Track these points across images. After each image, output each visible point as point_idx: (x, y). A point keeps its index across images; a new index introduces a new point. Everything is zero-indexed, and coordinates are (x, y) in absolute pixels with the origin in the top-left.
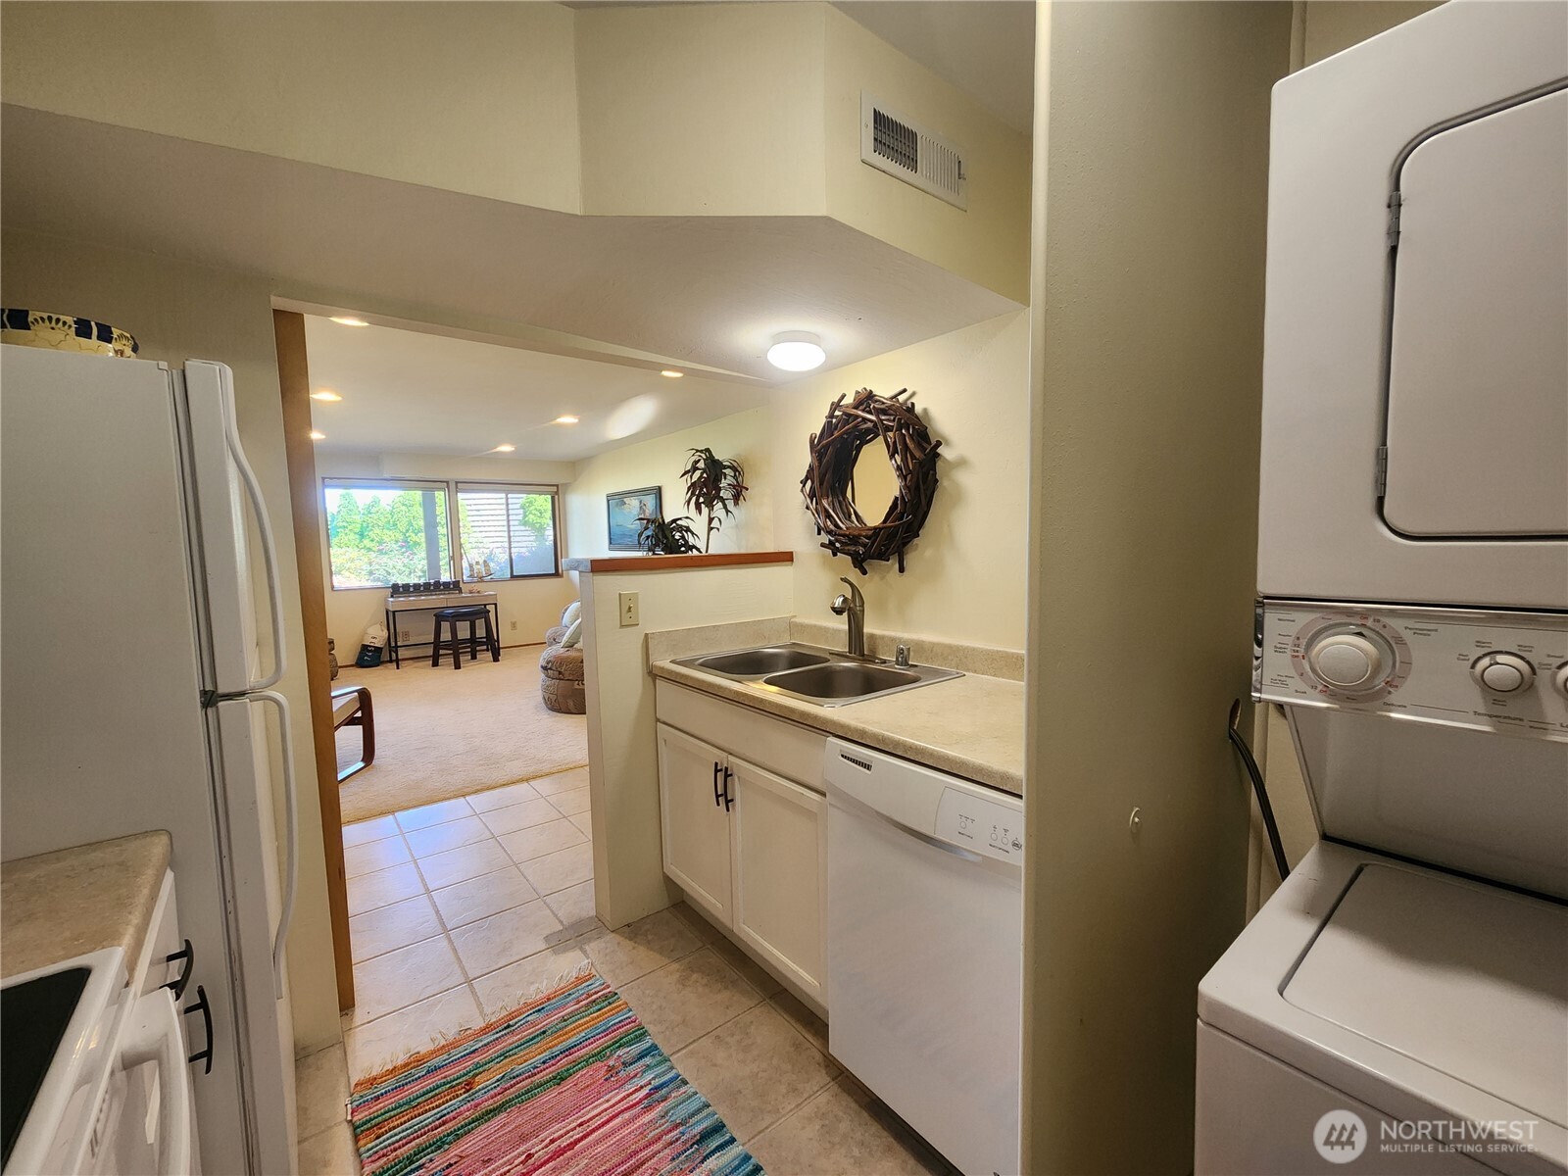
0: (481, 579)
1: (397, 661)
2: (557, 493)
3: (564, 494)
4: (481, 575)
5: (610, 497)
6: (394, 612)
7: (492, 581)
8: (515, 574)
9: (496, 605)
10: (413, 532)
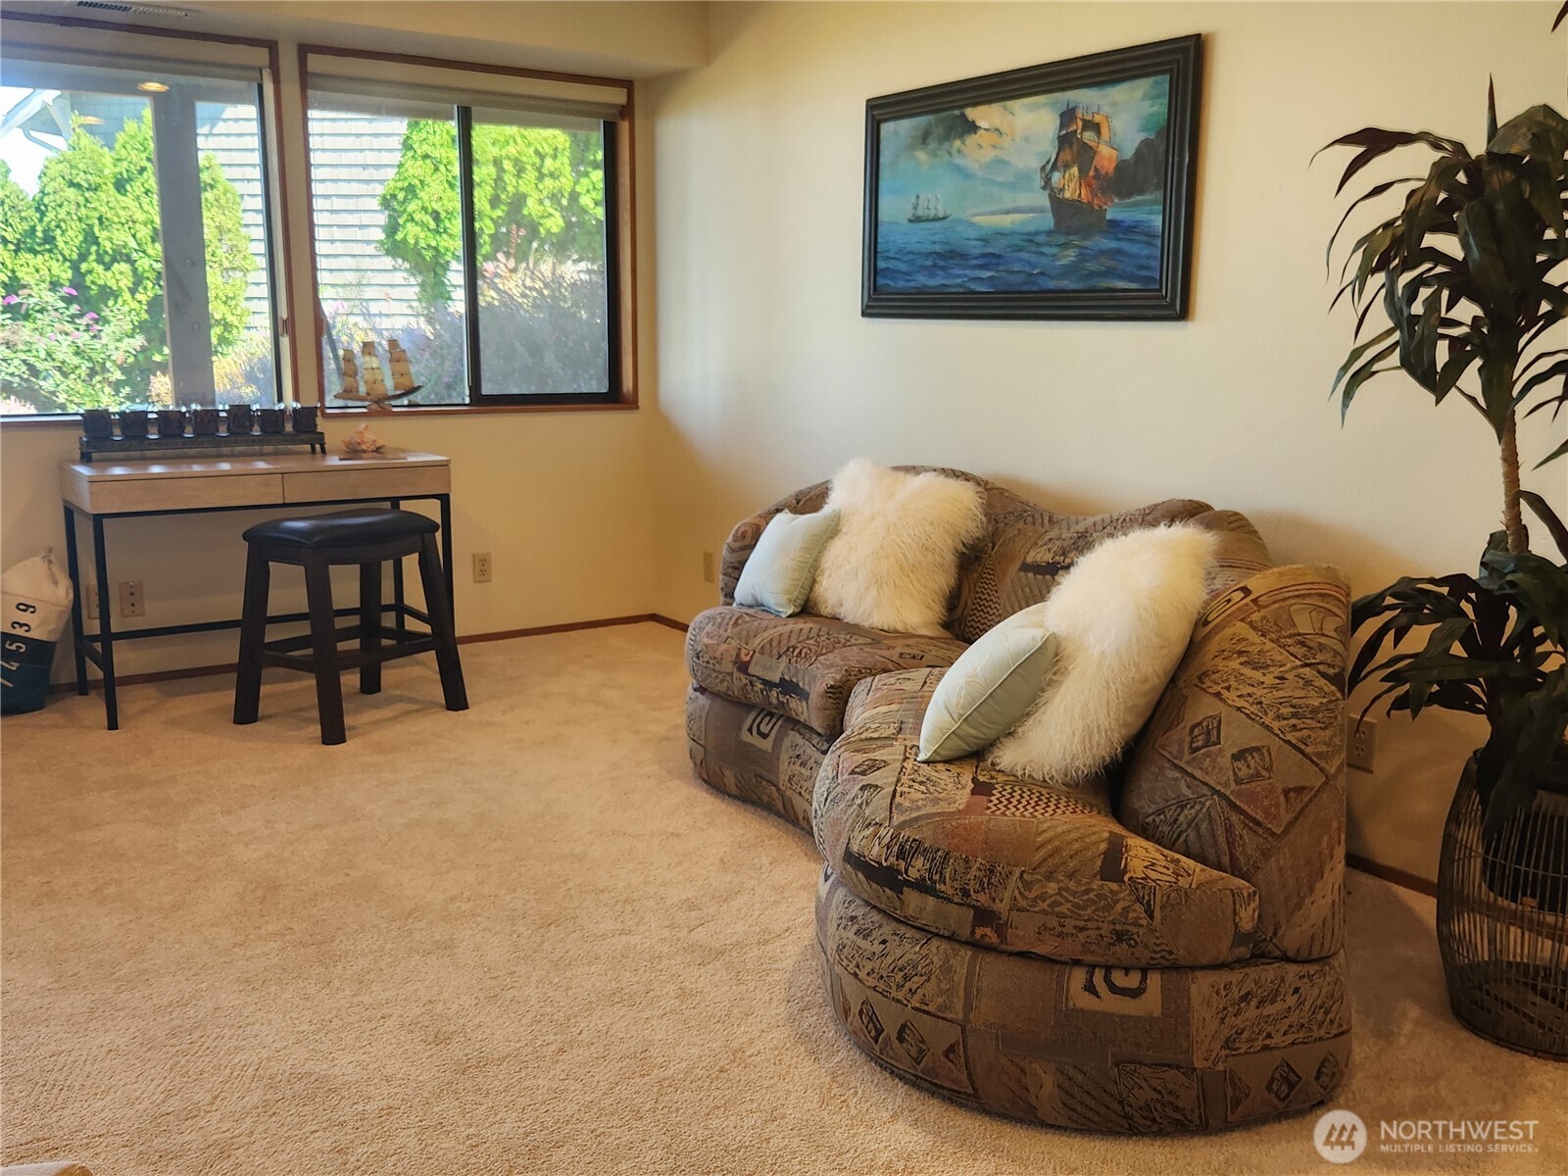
0: (380, 407)
1: (110, 688)
2: (627, 111)
3: (652, 115)
4: (379, 390)
5: (881, 111)
6: (98, 520)
7: (416, 411)
8: (487, 389)
9: (445, 500)
10: (100, 260)
